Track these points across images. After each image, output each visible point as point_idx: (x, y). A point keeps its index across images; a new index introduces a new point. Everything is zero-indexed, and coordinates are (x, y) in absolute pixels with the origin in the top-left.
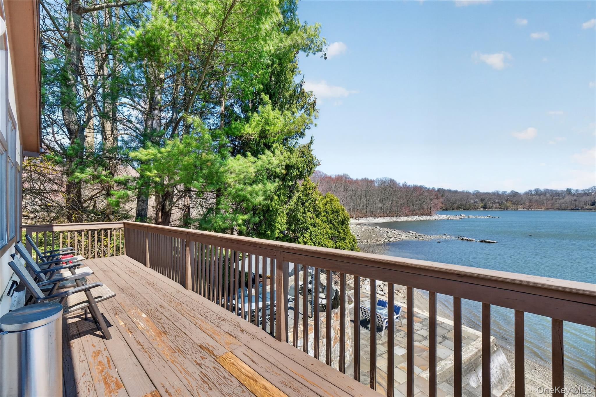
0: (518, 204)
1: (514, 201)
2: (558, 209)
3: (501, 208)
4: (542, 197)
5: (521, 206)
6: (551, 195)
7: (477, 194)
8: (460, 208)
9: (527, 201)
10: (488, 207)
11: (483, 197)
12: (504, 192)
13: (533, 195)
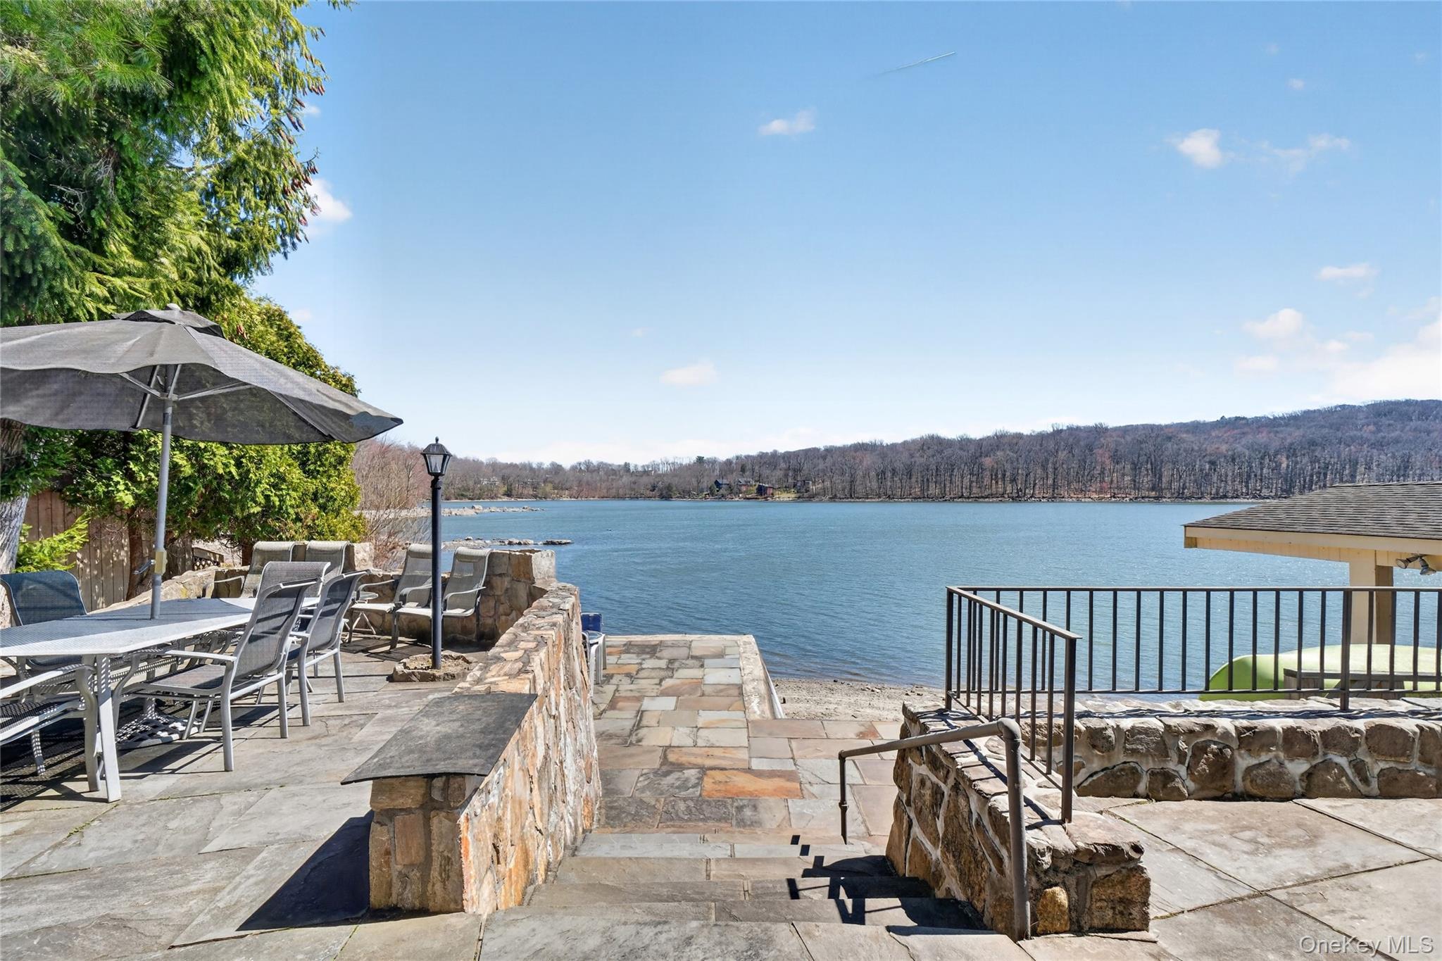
0: (562, 489)
1: (557, 482)
2: (614, 497)
3: (535, 497)
4: (595, 474)
5: (567, 492)
6: (606, 474)
7: (495, 467)
8: (462, 496)
9: (575, 483)
10: (514, 492)
11: (507, 472)
12: (540, 465)
13: (583, 471)
